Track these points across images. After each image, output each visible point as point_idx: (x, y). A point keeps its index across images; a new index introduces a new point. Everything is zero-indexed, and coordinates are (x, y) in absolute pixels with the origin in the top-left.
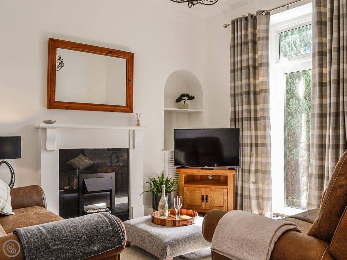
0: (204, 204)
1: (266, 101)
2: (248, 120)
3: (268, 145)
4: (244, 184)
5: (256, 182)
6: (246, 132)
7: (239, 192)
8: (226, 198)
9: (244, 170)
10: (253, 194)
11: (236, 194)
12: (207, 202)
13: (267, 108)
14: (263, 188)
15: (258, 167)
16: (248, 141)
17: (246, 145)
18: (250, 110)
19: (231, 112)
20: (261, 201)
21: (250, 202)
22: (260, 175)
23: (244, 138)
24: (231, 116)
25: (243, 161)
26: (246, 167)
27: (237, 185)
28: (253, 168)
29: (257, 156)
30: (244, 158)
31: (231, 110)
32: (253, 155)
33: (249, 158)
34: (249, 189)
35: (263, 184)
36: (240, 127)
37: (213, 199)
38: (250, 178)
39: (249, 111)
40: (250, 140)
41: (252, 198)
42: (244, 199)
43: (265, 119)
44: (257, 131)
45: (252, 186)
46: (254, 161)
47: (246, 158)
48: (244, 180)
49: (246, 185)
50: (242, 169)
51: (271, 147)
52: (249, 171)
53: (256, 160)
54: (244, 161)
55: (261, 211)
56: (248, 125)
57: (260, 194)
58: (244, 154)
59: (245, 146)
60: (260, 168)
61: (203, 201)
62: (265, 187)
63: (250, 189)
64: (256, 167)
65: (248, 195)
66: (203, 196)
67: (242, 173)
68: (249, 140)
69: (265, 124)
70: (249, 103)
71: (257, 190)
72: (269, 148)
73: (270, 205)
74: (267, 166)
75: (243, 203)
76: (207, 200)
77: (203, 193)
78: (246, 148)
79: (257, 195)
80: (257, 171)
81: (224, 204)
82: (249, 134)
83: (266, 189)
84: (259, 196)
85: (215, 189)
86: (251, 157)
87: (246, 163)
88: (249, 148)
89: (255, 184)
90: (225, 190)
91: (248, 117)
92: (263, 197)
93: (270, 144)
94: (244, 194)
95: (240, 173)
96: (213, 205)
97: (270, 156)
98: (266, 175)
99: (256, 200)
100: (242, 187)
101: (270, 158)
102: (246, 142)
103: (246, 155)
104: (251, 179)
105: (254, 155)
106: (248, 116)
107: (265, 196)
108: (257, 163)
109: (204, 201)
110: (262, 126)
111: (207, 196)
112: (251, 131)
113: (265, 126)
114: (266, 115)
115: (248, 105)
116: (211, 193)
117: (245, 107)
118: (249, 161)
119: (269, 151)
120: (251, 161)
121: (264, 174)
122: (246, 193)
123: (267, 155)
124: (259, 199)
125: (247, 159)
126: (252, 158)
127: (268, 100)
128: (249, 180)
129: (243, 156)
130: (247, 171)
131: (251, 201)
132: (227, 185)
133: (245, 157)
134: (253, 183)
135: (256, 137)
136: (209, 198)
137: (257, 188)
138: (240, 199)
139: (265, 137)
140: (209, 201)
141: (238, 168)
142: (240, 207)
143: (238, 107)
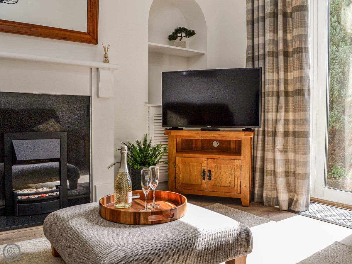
0: (204, 183)
1: (303, 24)
2: (273, 56)
3: (306, 93)
4: (266, 153)
5: (285, 151)
6: (271, 74)
7: (258, 165)
8: (238, 174)
9: (266, 133)
10: (280, 169)
11: (253, 169)
12: (210, 180)
13: (305, 35)
14: (297, 159)
15: (288, 128)
16: (273, 88)
17: (271, 94)
18: (277, 41)
19: (248, 46)
20: (291, 179)
21: (275, 181)
22: (291, 139)
23: (267, 84)
24: (247, 54)
25: (264, 120)
26: (270, 128)
27: (255, 155)
28: (280, 128)
29: (287, 111)
30: (266, 113)
31: (247, 44)
32: (281, 108)
33: (274, 114)
34: (274, 160)
35: (296, 152)
36: (261, 66)
37: (218, 176)
38: (276, 144)
39: (275, 43)
40: (277, 86)
41: (278, 175)
42: (265, 176)
43: (302, 52)
44: (288, 72)
45: (279, 157)
46: (283, 118)
47: (270, 114)
48: (266, 147)
49: (269, 155)
50: (264, 131)
51: (309, 95)
52: (274, 134)
53: (285, 116)
54: (266, 118)
55: (292, 194)
56: (273, 63)
57: (291, 168)
58: (266, 108)
59: (268, 96)
60: (291, 129)
61: (204, 179)
62: (299, 157)
63: (276, 162)
64: (285, 128)
65: (272, 171)
66: (204, 170)
67: (263, 137)
68: (275, 86)
69: (302, 60)
70: (275, 31)
71: (286, 162)
72: (306, 96)
73: (307, 185)
74: (303, 125)
75: (265, 182)
76: (210, 176)
77: (204, 167)
78: (270, 98)
79: (286, 170)
80: (286, 134)
81: (236, 183)
82: (275, 78)
83: (302, 160)
84: (288, 172)
85: (222, 160)
86: (277, 112)
87: (270, 122)
88: (275, 98)
89: (284, 154)
90: (237, 163)
91: (273, 52)
92: (296, 172)
93: (309, 90)
94: (265, 169)
95: (260, 137)
96: (218, 184)
97: (308, 110)
98: (302, 138)
99: (285, 178)
100: (263, 159)
101: (308, 113)
102: (271, 90)
103: (270, 109)
104: (277, 146)
105: (283, 109)
106: (274, 49)
107: (299, 171)
108: (286, 122)
109: (206, 178)
110: (296, 63)
111: (210, 171)
112: (278, 72)
113: (302, 63)
114: (303, 46)
115: (274, 33)
116: (215, 167)
117: (269, 36)
118: (274, 118)
119: (307, 102)
120: (278, 118)
121: (299, 137)
122: (269, 167)
123: (303, 108)
124: (288, 177)
125: (270, 116)
126: (279, 114)
127: (306, 22)
128: (274, 146)
129: (264, 112)
130: (271, 133)
131: (277, 179)
132: (241, 155)
133: (268, 112)
134: (281, 152)
135: (286, 82)
136: (213, 175)
137: (286, 160)
138: (260, 176)
139: (300, 80)
140: (213, 178)
141: (256, 129)
142: (259, 187)
143: (257, 39)
